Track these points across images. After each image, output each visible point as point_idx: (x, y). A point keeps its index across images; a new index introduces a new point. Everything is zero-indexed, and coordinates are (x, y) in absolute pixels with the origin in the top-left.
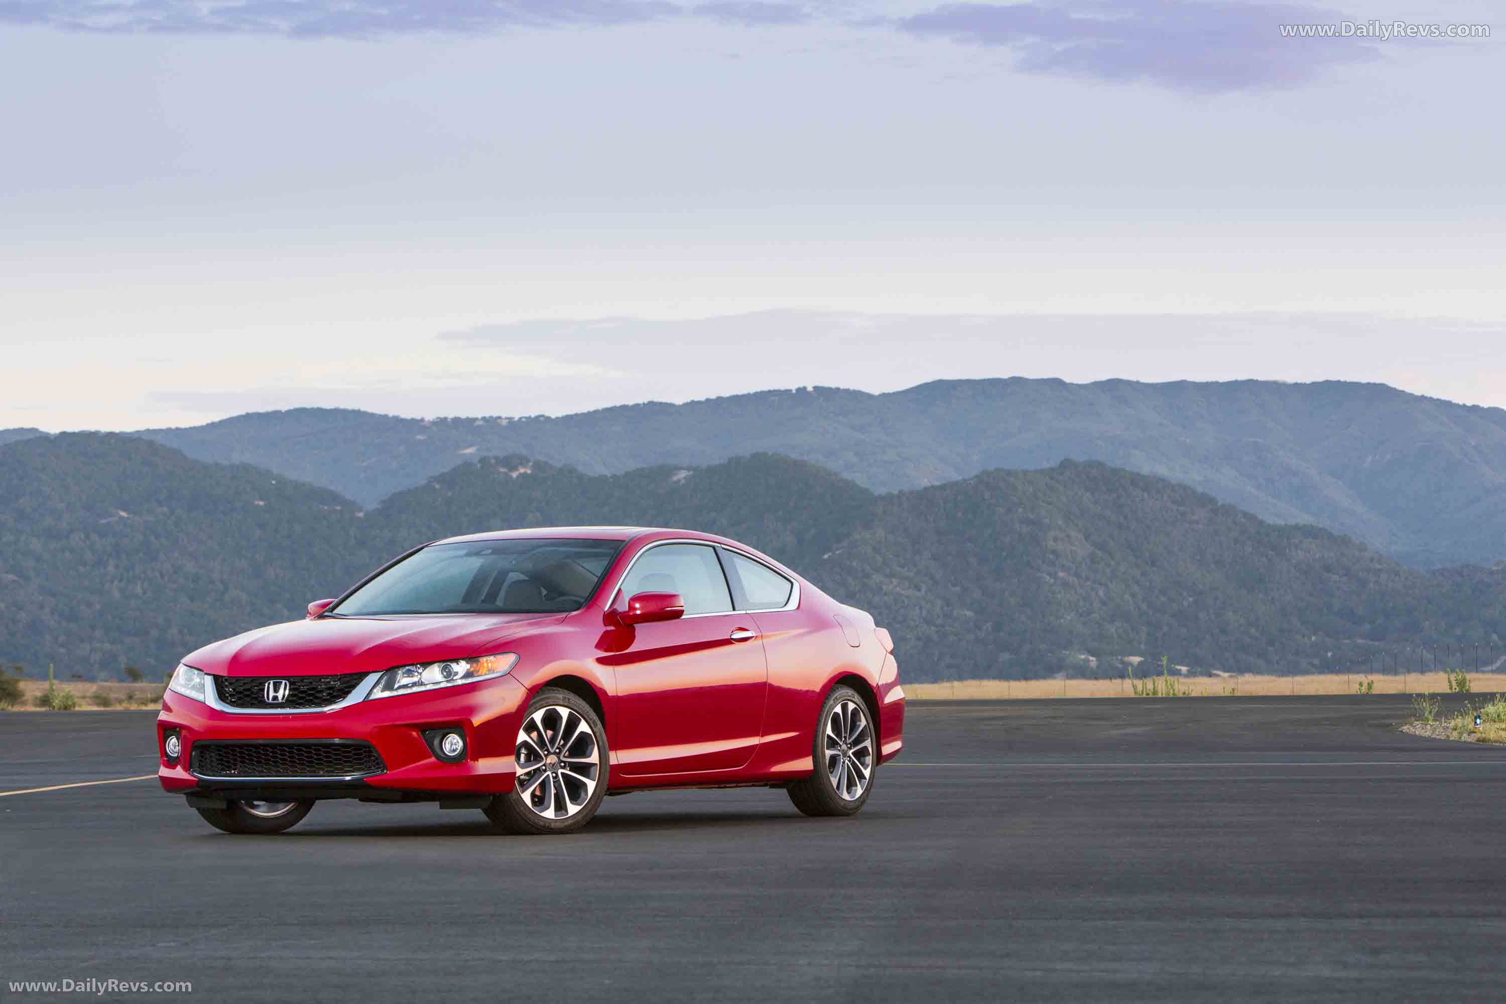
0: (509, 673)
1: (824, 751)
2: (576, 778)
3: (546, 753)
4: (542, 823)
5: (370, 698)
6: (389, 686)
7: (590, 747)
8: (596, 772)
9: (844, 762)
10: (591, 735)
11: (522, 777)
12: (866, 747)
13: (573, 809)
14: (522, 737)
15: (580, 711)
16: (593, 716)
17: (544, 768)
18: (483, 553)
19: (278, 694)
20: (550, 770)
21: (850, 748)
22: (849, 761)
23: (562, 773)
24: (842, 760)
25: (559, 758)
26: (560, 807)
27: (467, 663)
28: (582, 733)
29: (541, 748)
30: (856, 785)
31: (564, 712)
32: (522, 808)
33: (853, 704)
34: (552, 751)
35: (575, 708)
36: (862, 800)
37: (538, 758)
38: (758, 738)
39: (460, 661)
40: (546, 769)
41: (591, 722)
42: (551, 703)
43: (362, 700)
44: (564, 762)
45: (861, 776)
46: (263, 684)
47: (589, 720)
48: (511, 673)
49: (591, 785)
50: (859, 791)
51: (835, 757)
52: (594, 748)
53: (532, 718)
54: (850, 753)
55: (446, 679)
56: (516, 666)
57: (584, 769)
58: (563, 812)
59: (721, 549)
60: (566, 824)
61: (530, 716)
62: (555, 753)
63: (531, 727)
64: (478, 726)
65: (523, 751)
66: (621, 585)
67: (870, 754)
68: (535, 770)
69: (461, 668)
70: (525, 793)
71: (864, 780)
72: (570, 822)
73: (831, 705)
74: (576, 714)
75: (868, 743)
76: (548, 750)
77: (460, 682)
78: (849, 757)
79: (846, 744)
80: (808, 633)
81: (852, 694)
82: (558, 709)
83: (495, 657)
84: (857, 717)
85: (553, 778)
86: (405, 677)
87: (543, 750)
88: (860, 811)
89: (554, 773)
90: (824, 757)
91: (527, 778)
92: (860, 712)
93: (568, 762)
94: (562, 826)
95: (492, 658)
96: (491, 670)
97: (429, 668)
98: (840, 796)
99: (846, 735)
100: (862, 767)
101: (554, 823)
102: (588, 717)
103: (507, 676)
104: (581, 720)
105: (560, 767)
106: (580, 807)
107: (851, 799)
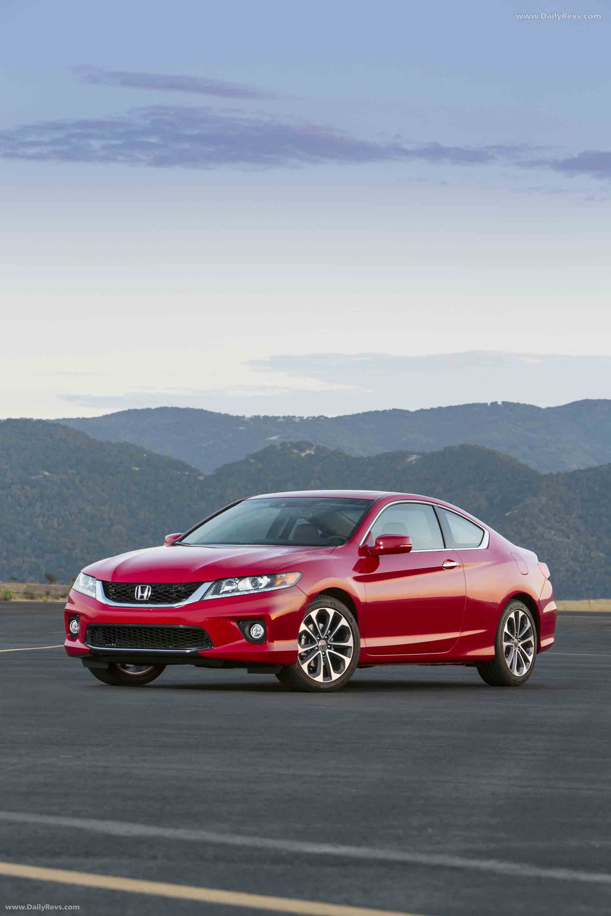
0: (295, 585)
1: (503, 643)
2: (338, 655)
3: (318, 638)
4: (314, 685)
5: (204, 599)
6: (216, 592)
7: (347, 636)
8: (351, 652)
9: (515, 651)
10: (348, 627)
11: (302, 654)
12: (530, 641)
13: (335, 676)
14: (303, 627)
15: (342, 612)
16: (350, 615)
17: (317, 648)
18: (280, 505)
19: (143, 595)
20: (321, 650)
21: (520, 642)
22: (519, 650)
23: (329, 652)
24: (514, 649)
25: (327, 642)
26: (327, 674)
27: (268, 578)
28: (343, 626)
29: (315, 635)
30: (523, 666)
31: (331, 612)
32: (302, 674)
33: (522, 612)
34: (322, 637)
35: (339, 609)
36: (527, 676)
37: (313, 642)
38: (459, 632)
39: (264, 576)
41: (348, 619)
43: (198, 600)
44: (330, 645)
45: (526, 660)
46: (134, 587)
48: (297, 585)
49: (348, 661)
50: (525, 670)
51: (510, 647)
52: (350, 636)
53: (310, 616)
54: (520, 644)
56: (300, 580)
57: (344, 650)
58: (329, 678)
59: (438, 507)
60: (330, 686)
61: (308, 614)
62: (324, 639)
63: (309, 621)
64: (274, 620)
65: (303, 637)
66: (371, 530)
67: (532, 646)
68: (311, 650)
69: (264, 581)
70: (304, 665)
71: (529, 663)
72: (333, 684)
74: (339, 613)
75: (531, 639)
76: (320, 637)
77: (263, 590)
78: (519, 647)
79: (517, 639)
80: (494, 564)
81: (522, 605)
82: (327, 609)
83: (286, 574)
84: (525, 621)
85: (323, 655)
86: (227, 585)
87: (317, 636)
88: (525, 683)
89: (324, 652)
90: (502, 646)
91: (305, 654)
92: (527, 617)
93: (333, 645)
94: (328, 686)
95: (284, 575)
96: (284, 583)
97: (243, 580)
98: (512, 673)
99: (517, 633)
100: (527, 654)
101: (323, 684)
102: (347, 615)
103: (295, 587)
104: (341, 618)
105: (328, 648)
106: (340, 675)
107: (519, 675)
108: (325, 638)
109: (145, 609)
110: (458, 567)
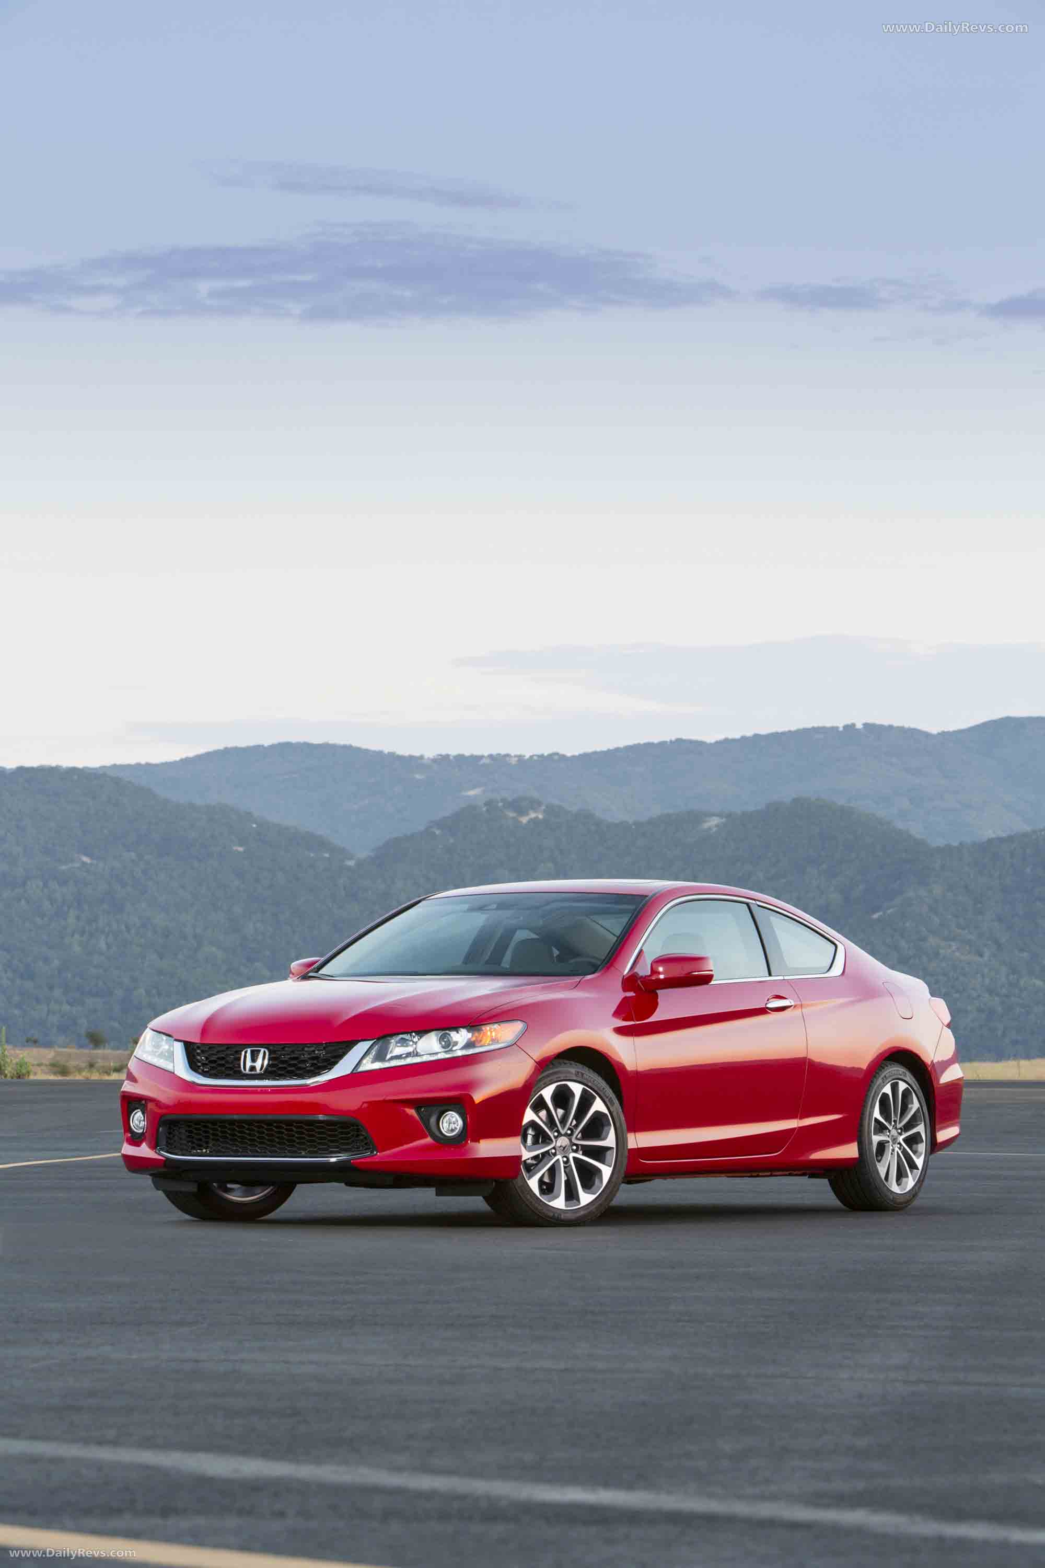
0: (515, 1043)
1: (871, 1137)
2: (590, 1162)
3: (556, 1134)
4: (551, 1214)
5: (359, 1070)
6: (380, 1057)
7: (606, 1128)
8: (612, 1156)
9: (893, 1150)
10: (607, 1114)
11: (529, 1161)
12: (919, 1133)
13: (586, 1198)
14: (529, 1115)
15: (596, 1089)
16: (609, 1092)
17: (553, 1151)
18: (486, 908)
20: (560, 1154)
21: (900, 1134)
22: (900, 1149)
23: (574, 1158)
24: (891, 1148)
25: (570, 1140)
26: (571, 1195)
27: (469, 1031)
28: (597, 1112)
29: (551, 1128)
30: (907, 1177)
31: (577, 1089)
32: (528, 1196)
33: (905, 1084)
34: (563, 1132)
35: (590, 1084)
36: (914, 1193)
37: (547, 1140)
38: (796, 1120)
39: (462, 1029)
40: (556, 1153)
41: (607, 1100)
42: (563, 1078)
43: (349, 1073)
44: (576, 1145)
45: (913, 1166)
46: (239, 1052)
47: (604, 1098)
48: (518, 1043)
49: (606, 1171)
50: (910, 1182)
51: (884, 1143)
52: (610, 1129)
53: (541, 1095)
54: (901, 1139)
56: (523, 1034)
57: (599, 1153)
58: (575, 1201)
59: (757, 906)
60: (578, 1215)
61: (538, 1092)
62: (566, 1135)
63: (540, 1105)
64: (479, 1103)
65: (530, 1131)
66: (642, 946)
67: (922, 1141)
68: (544, 1154)
69: (461, 1037)
70: (531, 1180)
71: (918, 1171)
72: (582, 1213)
73: (880, 1084)
74: (589, 1090)
75: (920, 1129)
76: (558, 1131)
77: (460, 1053)
78: (899, 1143)
79: (896, 1128)
80: (853, 1002)
81: (903, 1072)
82: (571, 1084)
83: (499, 1025)
84: (909, 1098)
85: (564, 1162)
86: (398, 1046)
88: (909, 1207)
89: (566, 1157)
90: (871, 1143)
91: (534, 1162)
92: (913, 1092)
93: (580, 1145)
94: (573, 1216)
95: (495, 1027)
96: (494, 1040)
97: (426, 1036)
98: (889, 1187)
99: (896, 1119)
100: (914, 1154)
101: (565, 1213)
102: (604, 1093)
103: (513, 1047)
104: (595, 1098)
105: (572, 1150)
106: (594, 1197)
107: (901, 1191)
108: (568, 1134)
109: (259, 1089)
110: (792, 1007)
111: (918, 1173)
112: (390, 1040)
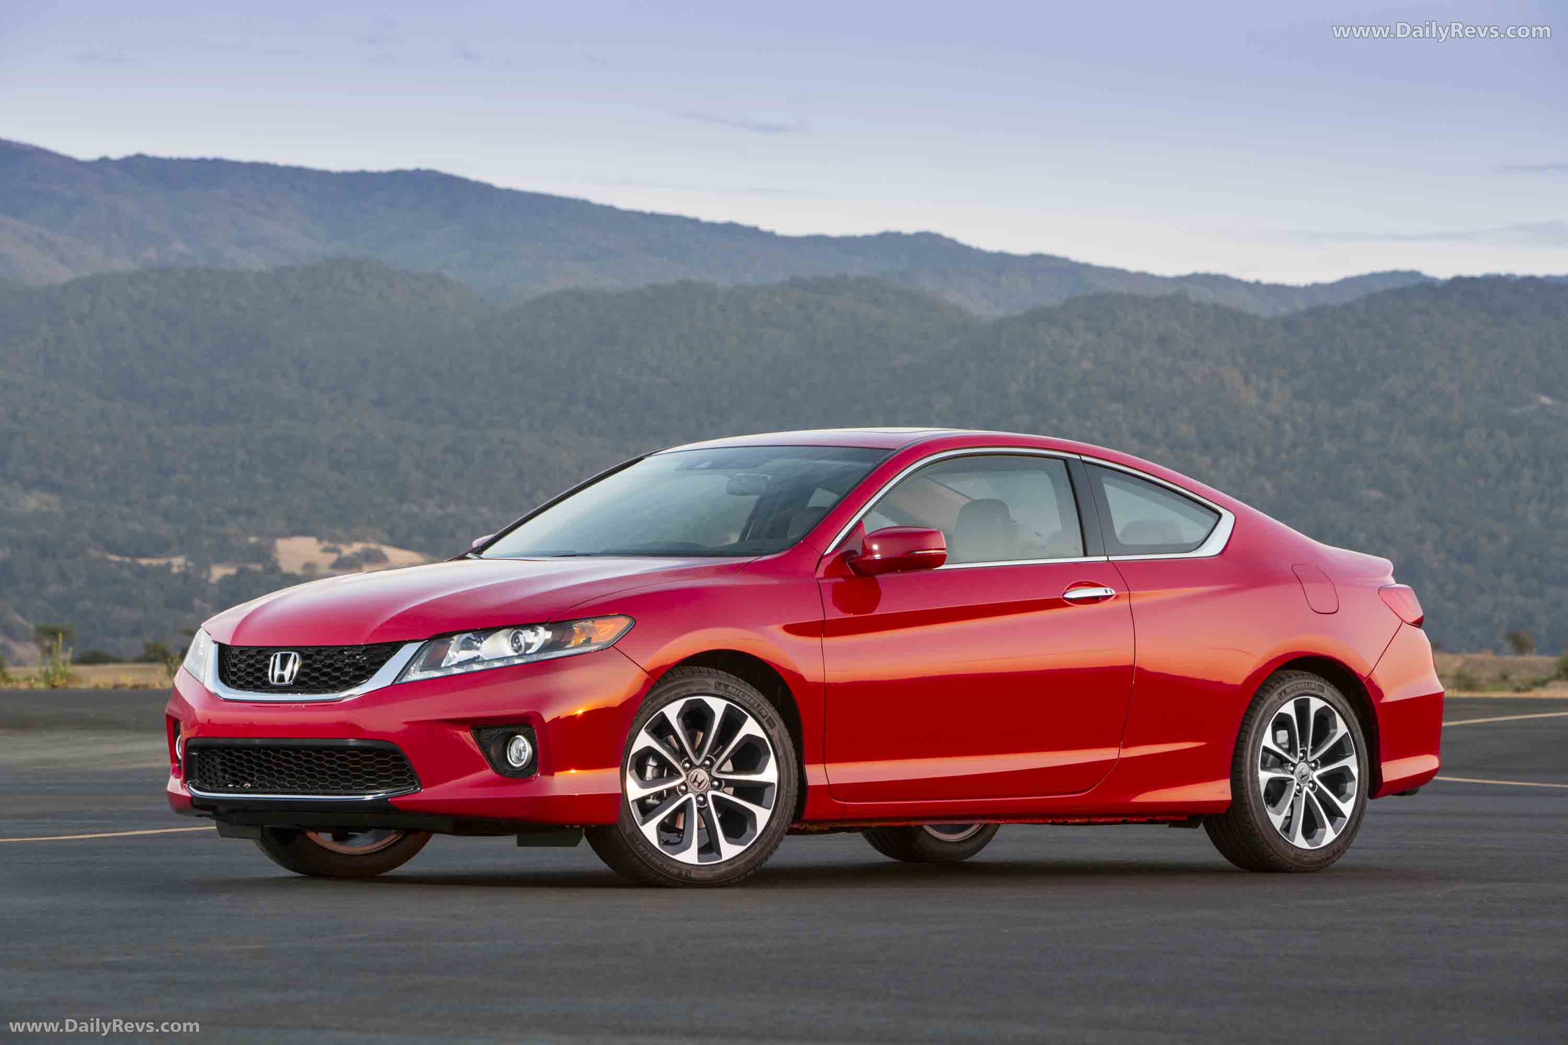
0: (612, 646)
1: (1257, 772)
2: (737, 804)
3: (687, 765)
4: (676, 871)
5: (404, 680)
6: (434, 664)
7: (763, 758)
8: (771, 796)
9: (1300, 791)
10: (764, 740)
11: (650, 801)
12: (1346, 768)
13: (729, 850)
14: (643, 740)
15: (747, 706)
16: (770, 711)
17: (683, 788)
19: (284, 673)
20: (694, 792)
21: (1314, 769)
22: (1312, 789)
23: (714, 797)
24: (1296, 787)
25: (710, 775)
26: (709, 848)
27: (547, 629)
28: (748, 737)
29: (679, 760)
30: (1324, 826)
31: (718, 706)
32: (641, 847)
33: (1317, 700)
34: (698, 763)
35: (737, 699)
36: (1337, 848)
37: (673, 773)
38: (1118, 749)
39: (537, 626)
40: (687, 790)
41: (764, 721)
42: (695, 692)
43: (389, 684)
44: (719, 780)
45: (1334, 813)
46: (268, 657)
47: (761, 718)
48: (614, 646)
49: (762, 816)
50: (1329, 835)
51: (1285, 781)
52: (769, 757)
53: (662, 714)
54: (1315, 775)
55: (516, 654)
56: (625, 636)
57: (753, 791)
58: (714, 854)
59: (1081, 462)
60: (717, 872)
61: (658, 710)
62: (702, 765)
63: (660, 727)
64: (550, 722)
65: (652, 763)
66: (864, 516)
67: (1354, 779)
68: (668, 790)
69: (538, 637)
70: (647, 825)
71: (1344, 819)
72: (723, 869)
73: (1275, 702)
74: (736, 706)
75: (1351, 763)
76: (690, 761)
77: (535, 658)
78: (1313, 782)
79: (1307, 762)
80: (1232, 591)
81: (1319, 685)
82: (708, 700)
83: (593, 622)
84: (1330, 720)
85: (698, 802)
86: (463, 649)
87: (683, 761)
88: (1332, 866)
89: (701, 795)
90: (1255, 780)
91: (656, 802)
92: (1336, 713)
93: (724, 779)
94: (709, 875)
95: (589, 623)
96: (588, 641)
97: (492, 636)
98: (1290, 842)
99: (1306, 749)
100: (1338, 797)
101: (697, 869)
102: (759, 713)
103: (610, 649)
104: (747, 717)
105: (712, 786)
106: (742, 849)
107: (1312, 846)
108: (705, 765)
109: (294, 705)
110: (1112, 598)
111: (1345, 821)
112: (449, 641)
